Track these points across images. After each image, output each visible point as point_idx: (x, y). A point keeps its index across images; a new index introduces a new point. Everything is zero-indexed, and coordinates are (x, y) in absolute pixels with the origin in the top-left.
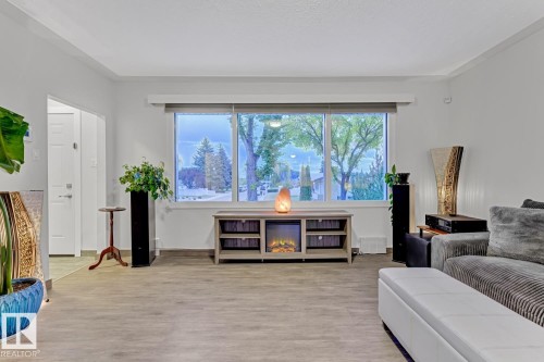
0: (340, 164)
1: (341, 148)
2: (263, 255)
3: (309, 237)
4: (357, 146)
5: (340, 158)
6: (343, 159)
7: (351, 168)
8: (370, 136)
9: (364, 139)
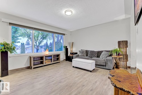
0: (36, 43)
1: (36, 39)
2: (44, 64)
3: (54, 59)
4: (41, 38)
5: (36, 41)
6: (37, 42)
7: (39, 44)
8: (44, 36)
9: (43, 37)
